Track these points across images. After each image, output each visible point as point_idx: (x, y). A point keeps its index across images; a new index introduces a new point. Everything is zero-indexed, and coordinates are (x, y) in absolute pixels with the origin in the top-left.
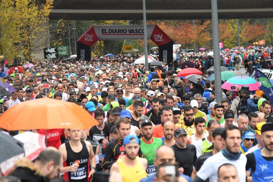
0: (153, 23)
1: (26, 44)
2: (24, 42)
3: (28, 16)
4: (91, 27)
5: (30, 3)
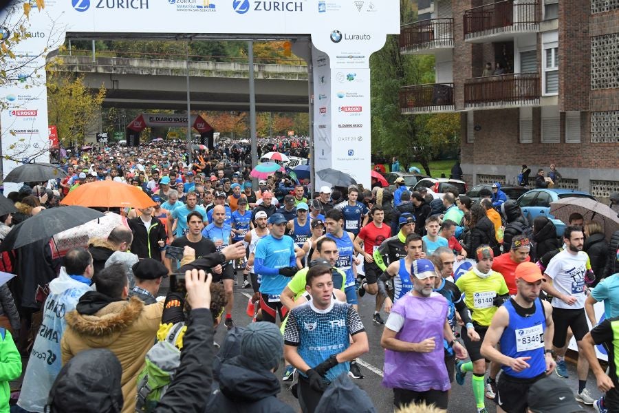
0: (196, 113)
2: (78, 127)
3: (83, 104)
4: (139, 115)
5: (85, 92)
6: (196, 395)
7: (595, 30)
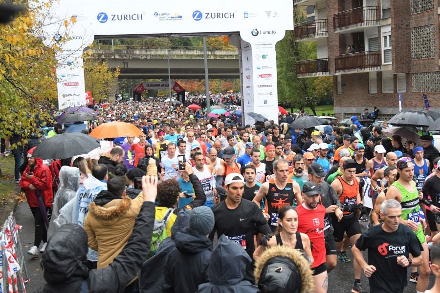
0: (174, 81)
1: (106, 92)
4: (141, 83)
5: (108, 70)
6: (138, 256)
7: (413, 24)
